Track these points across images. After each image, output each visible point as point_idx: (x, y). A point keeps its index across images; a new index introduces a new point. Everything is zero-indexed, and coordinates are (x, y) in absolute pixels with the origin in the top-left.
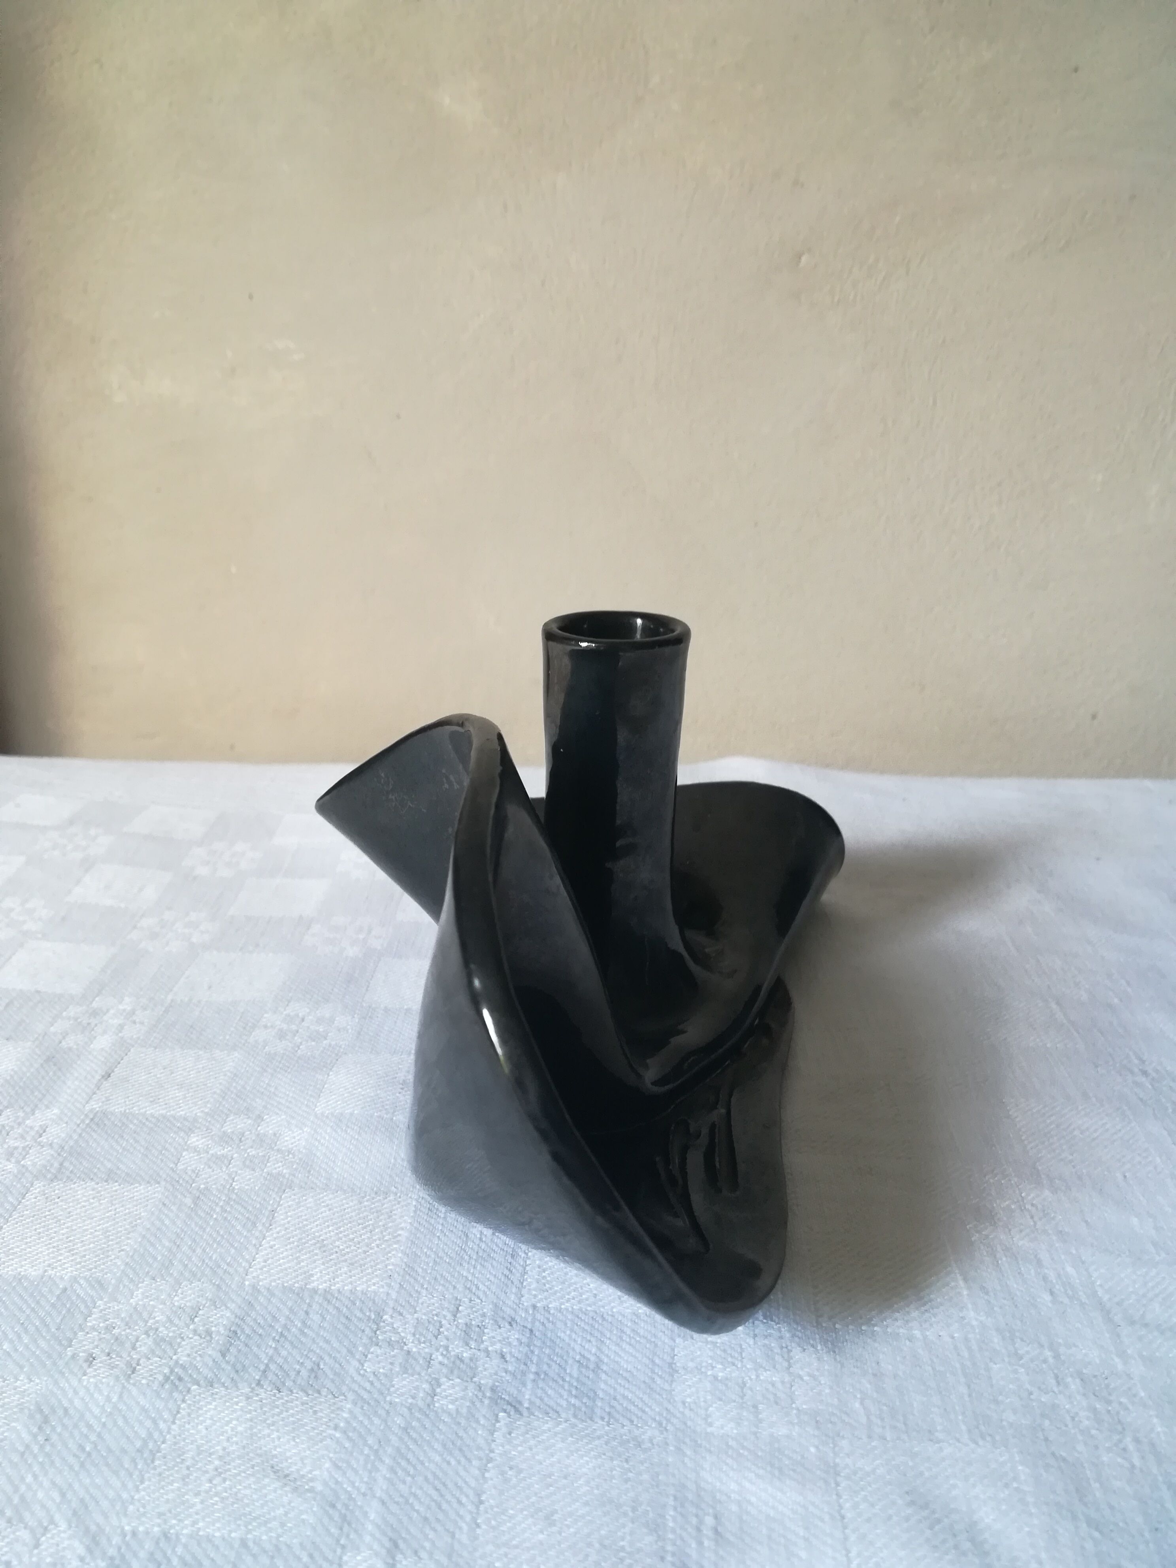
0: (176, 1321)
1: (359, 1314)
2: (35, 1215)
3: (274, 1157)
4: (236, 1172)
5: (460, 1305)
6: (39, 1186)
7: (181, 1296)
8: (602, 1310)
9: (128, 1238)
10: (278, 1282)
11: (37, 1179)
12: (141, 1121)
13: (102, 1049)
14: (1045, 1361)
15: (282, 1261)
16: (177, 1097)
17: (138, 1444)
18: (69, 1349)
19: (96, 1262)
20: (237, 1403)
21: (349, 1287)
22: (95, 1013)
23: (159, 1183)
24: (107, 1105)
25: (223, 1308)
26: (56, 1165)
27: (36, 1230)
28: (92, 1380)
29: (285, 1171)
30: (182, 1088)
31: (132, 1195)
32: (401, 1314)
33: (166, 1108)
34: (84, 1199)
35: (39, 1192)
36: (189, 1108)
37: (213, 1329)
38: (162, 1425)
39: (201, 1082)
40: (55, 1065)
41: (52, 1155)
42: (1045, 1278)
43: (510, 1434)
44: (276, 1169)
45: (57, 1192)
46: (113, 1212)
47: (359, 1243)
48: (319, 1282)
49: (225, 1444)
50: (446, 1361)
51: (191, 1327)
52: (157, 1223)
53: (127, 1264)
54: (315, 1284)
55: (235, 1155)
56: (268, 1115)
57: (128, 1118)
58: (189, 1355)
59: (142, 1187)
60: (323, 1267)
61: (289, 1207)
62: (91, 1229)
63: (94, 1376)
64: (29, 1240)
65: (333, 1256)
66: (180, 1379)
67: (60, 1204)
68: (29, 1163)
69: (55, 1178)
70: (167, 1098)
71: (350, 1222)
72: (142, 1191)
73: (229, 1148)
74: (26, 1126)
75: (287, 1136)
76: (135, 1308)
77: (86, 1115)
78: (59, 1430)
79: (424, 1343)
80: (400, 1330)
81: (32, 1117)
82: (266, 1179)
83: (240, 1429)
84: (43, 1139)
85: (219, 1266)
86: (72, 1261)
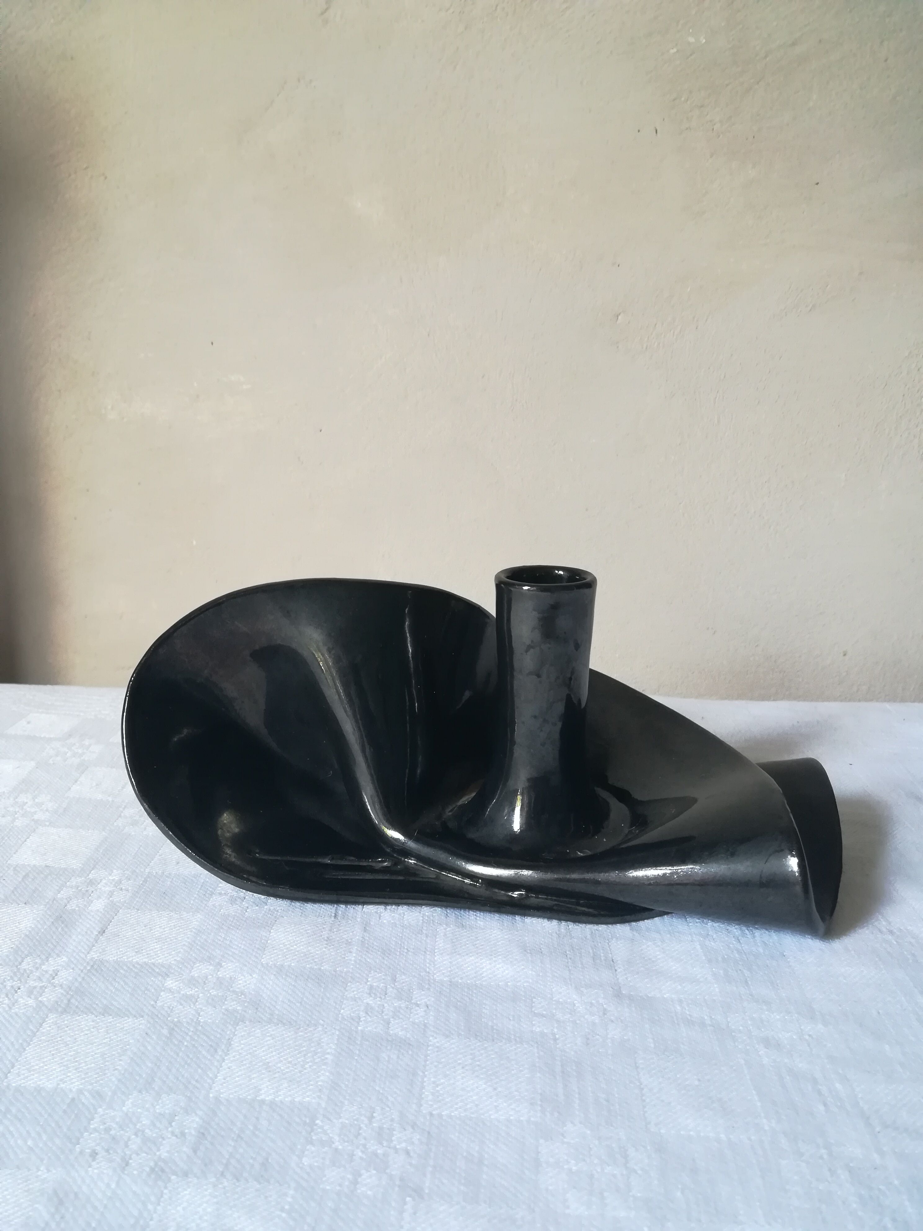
0: (158, 1124)
1: (297, 1120)
2: (49, 1040)
3: (230, 997)
4: (201, 1009)
5: (374, 1112)
6: (52, 1018)
7: (161, 1105)
8: (482, 1117)
9: (120, 1060)
10: (235, 1094)
11: (51, 1013)
12: (129, 967)
13: (98, 910)
14: (821, 1157)
15: (237, 1079)
16: (155, 949)
17: (132, 1221)
18: (78, 1146)
19: (96, 1078)
20: (206, 1190)
21: (288, 1099)
22: (91, 883)
23: (142, 1017)
24: (103, 955)
25: (194, 1114)
26: (65, 1001)
27: (50, 1052)
28: (96, 1171)
29: (238, 1008)
30: (159, 941)
31: (122, 1027)
32: (329, 1119)
33: (148, 957)
34: (87, 1028)
35: (53, 1023)
36: (165, 957)
37: (186, 1131)
38: (150, 1207)
39: (173, 937)
40: (63, 923)
41: (62, 994)
42: (820, 1093)
43: (415, 1213)
44: (231, 1006)
45: (66, 1022)
46: (108, 1040)
47: (296, 1065)
48: (266, 1095)
49: (199, 1221)
50: (364, 1157)
51: (170, 1129)
52: (142, 1048)
53: (119, 1080)
54: (262, 1097)
55: (201, 995)
56: (225, 962)
57: (119, 965)
58: (168, 1152)
59: (130, 1020)
60: (269, 1083)
61: (242, 1036)
62: (92, 1052)
63: (97, 1168)
64: (45, 1060)
65: (277, 1075)
66: (163, 1170)
67: (69, 1032)
68: (45, 999)
69: (65, 1011)
70: (148, 949)
71: (289, 1049)
72: (131, 1023)
73: (196, 989)
74: (43, 970)
75: (240, 980)
76: (127, 1114)
77: (88, 963)
78: (71, 1210)
79: (347, 1142)
80: (329, 1131)
81: (47, 963)
82: (224, 1014)
83: (209, 1210)
84: (56, 981)
85: (190, 1083)
86: (78, 1077)
